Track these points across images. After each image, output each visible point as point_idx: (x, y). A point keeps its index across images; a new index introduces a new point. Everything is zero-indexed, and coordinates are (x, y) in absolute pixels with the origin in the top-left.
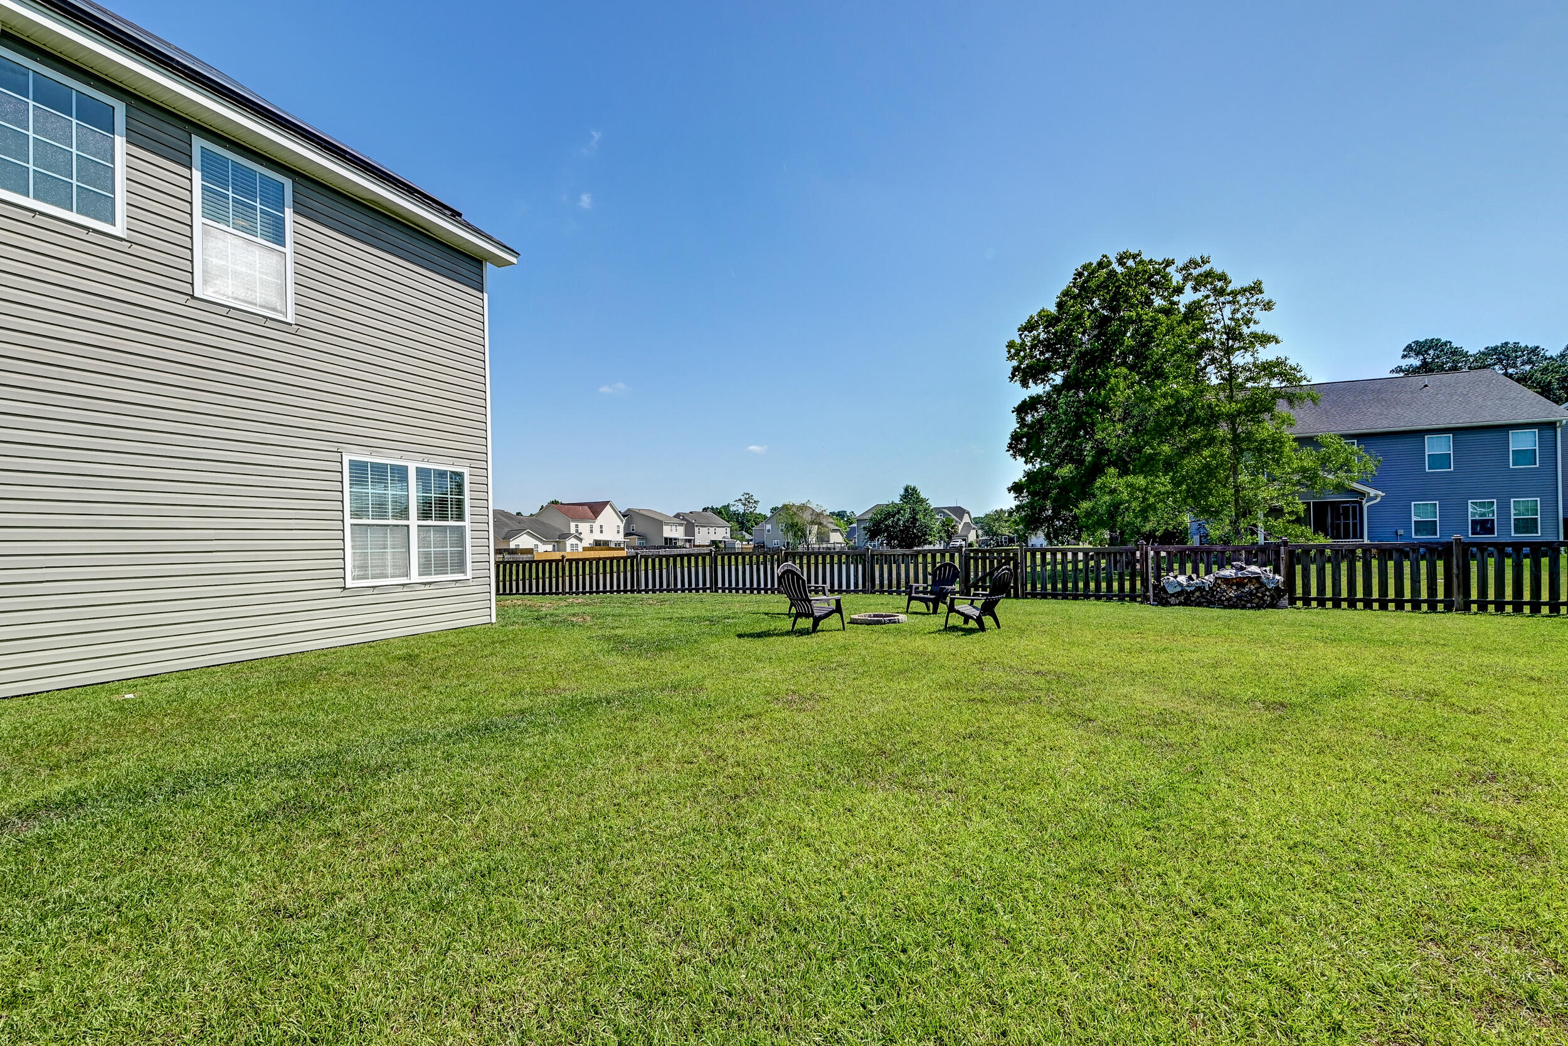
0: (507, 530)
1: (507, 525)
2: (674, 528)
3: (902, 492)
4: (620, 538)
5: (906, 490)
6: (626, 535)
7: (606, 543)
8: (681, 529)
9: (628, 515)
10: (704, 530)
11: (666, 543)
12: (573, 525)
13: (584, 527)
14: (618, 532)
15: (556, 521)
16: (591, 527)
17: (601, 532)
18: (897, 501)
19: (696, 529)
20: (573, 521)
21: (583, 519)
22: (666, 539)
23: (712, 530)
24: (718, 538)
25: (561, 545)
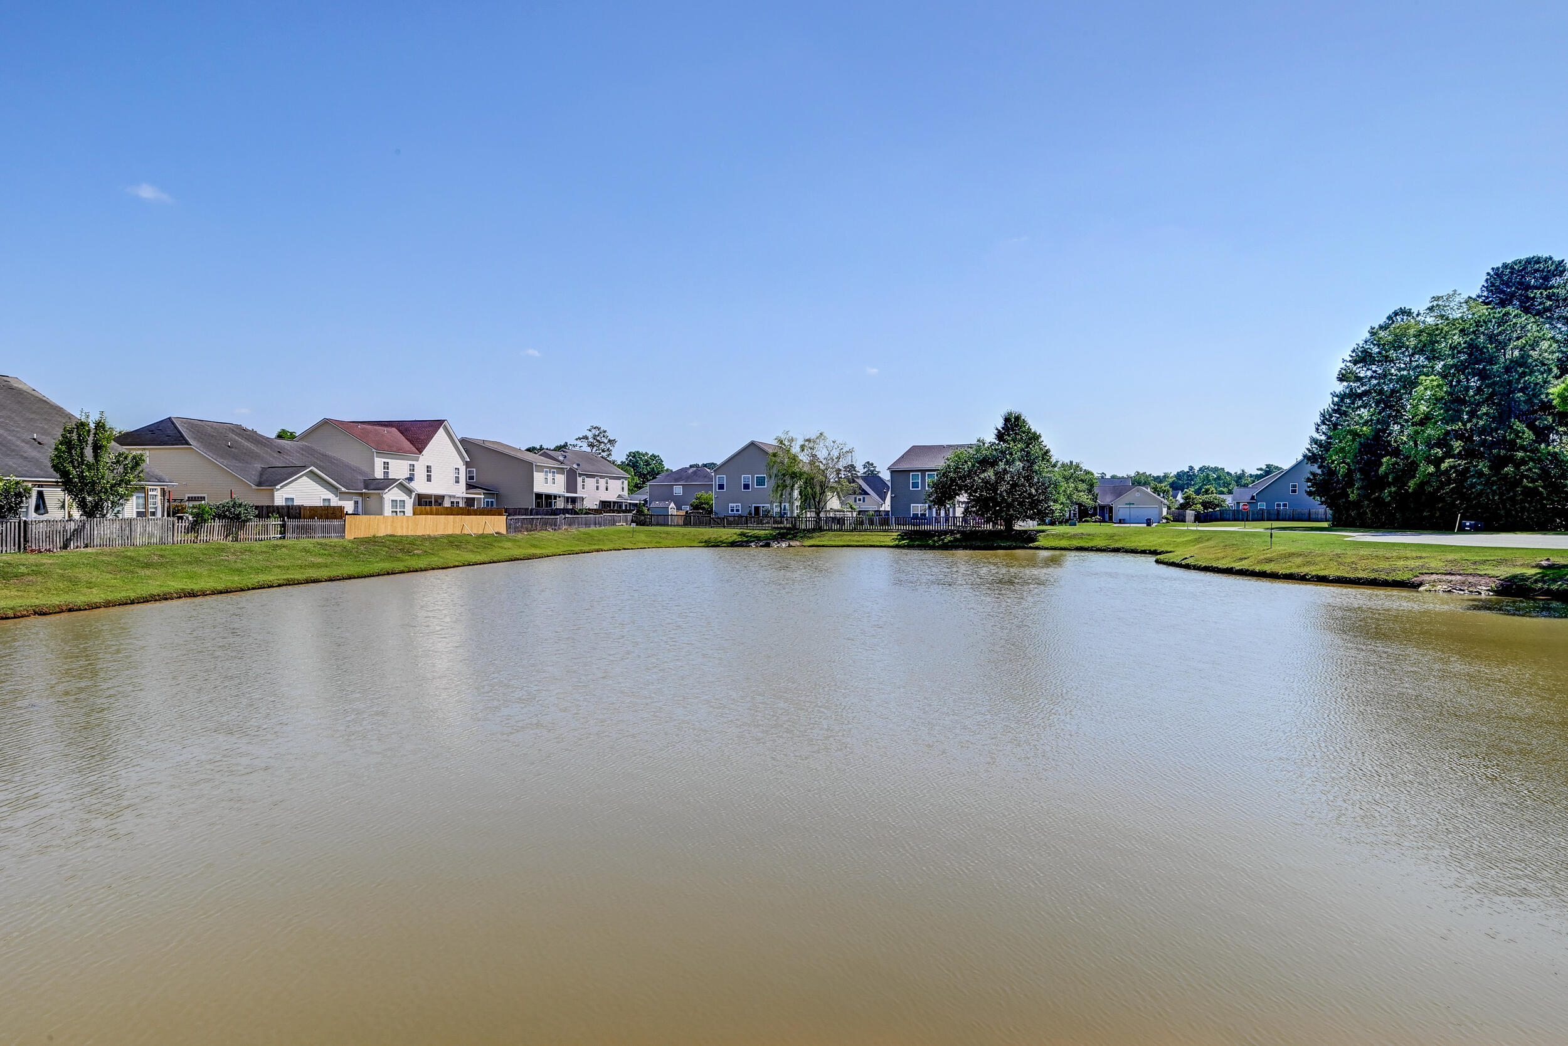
0: (258, 466)
1: (256, 457)
2: (550, 476)
3: (1000, 424)
4: (460, 491)
5: (1007, 420)
6: (470, 486)
7: (439, 499)
8: (561, 479)
9: (471, 449)
10: (590, 482)
11: (538, 505)
12: (379, 462)
13: (399, 469)
14: (457, 482)
15: (349, 453)
16: (412, 468)
17: (429, 479)
18: (990, 438)
19: (579, 480)
20: (380, 454)
21: (396, 452)
22: (539, 496)
23: (602, 482)
24: (611, 497)
25: (372, 503)
